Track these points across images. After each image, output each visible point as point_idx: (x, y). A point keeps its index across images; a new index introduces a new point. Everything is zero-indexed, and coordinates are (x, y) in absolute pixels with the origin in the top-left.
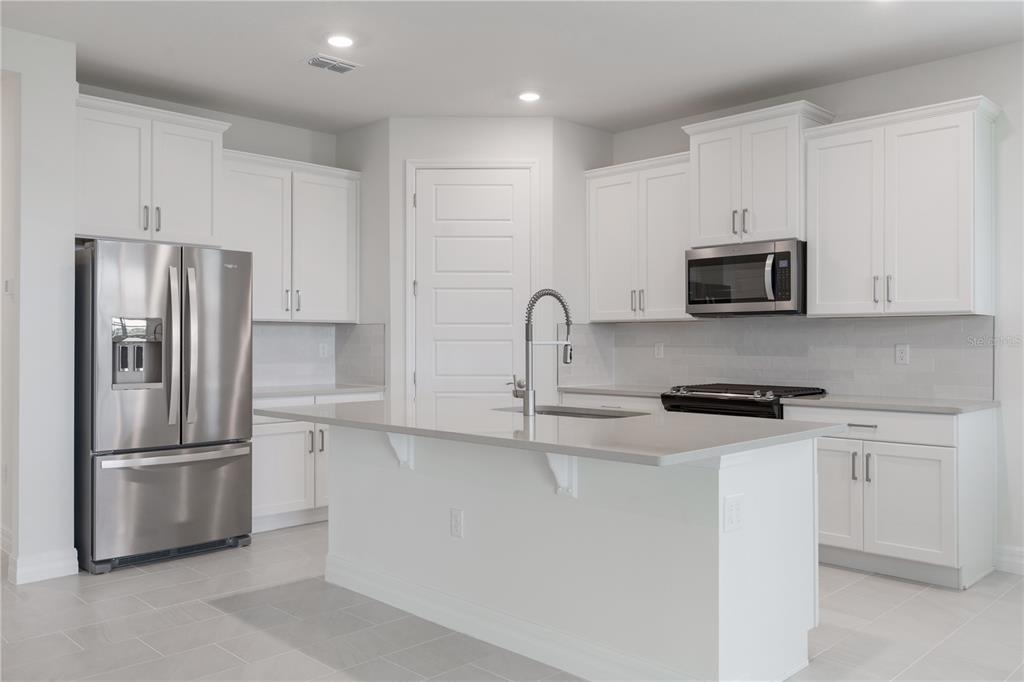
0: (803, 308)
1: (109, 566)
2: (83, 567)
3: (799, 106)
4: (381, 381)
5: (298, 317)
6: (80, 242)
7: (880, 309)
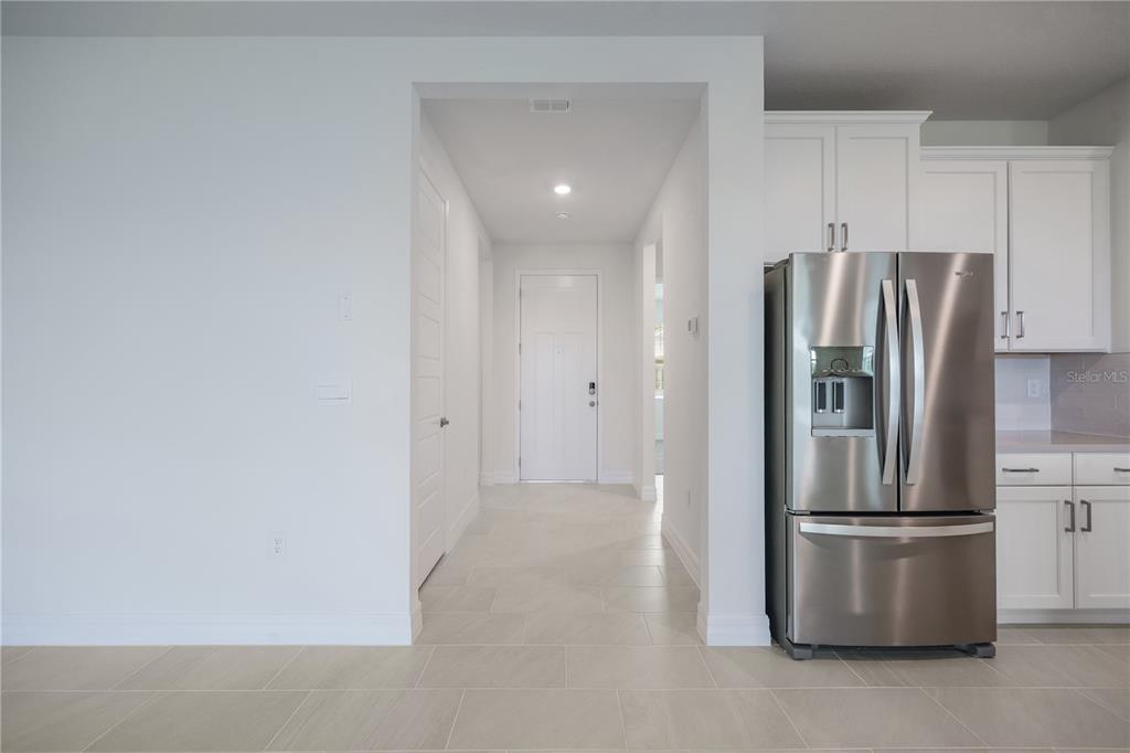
1: (809, 652)
5: (1019, 346)
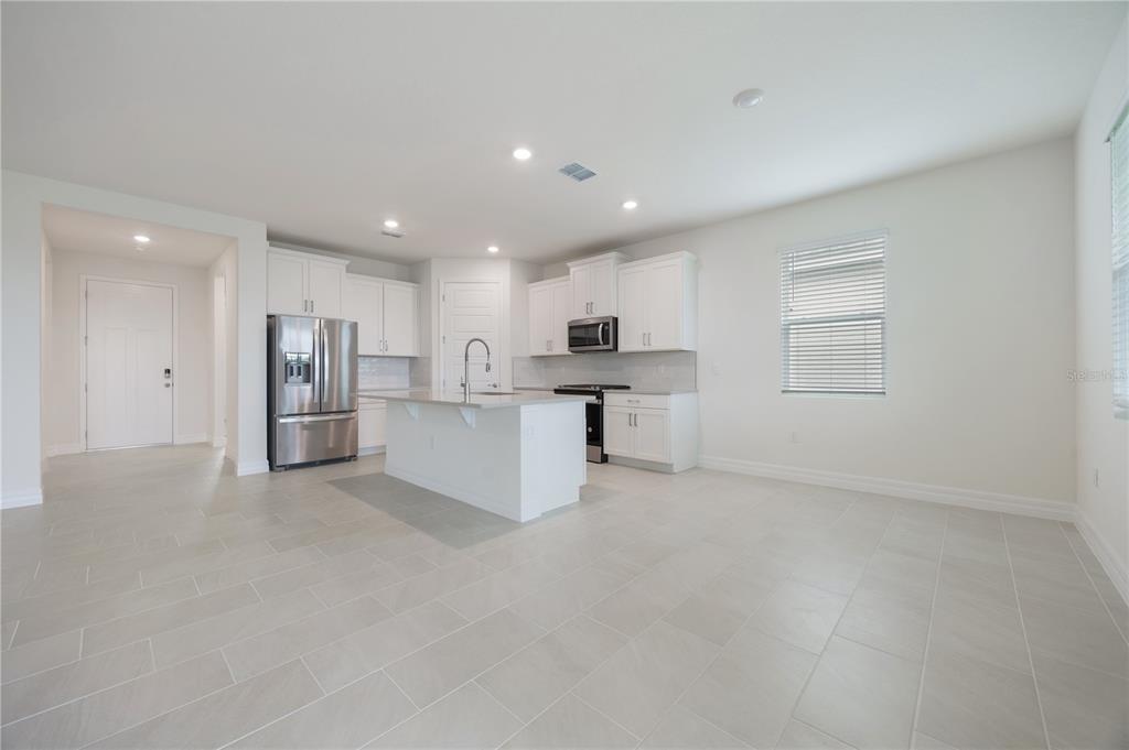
0: (616, 348)
1: (285, 468)
2: (271, 469)
3: (613, 255)
4: (428, 384)
5: (386, 354)
6: (269, 317)
7: (647, 349)
